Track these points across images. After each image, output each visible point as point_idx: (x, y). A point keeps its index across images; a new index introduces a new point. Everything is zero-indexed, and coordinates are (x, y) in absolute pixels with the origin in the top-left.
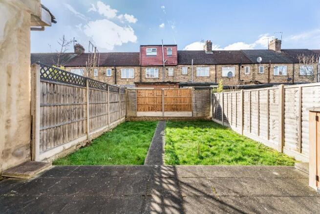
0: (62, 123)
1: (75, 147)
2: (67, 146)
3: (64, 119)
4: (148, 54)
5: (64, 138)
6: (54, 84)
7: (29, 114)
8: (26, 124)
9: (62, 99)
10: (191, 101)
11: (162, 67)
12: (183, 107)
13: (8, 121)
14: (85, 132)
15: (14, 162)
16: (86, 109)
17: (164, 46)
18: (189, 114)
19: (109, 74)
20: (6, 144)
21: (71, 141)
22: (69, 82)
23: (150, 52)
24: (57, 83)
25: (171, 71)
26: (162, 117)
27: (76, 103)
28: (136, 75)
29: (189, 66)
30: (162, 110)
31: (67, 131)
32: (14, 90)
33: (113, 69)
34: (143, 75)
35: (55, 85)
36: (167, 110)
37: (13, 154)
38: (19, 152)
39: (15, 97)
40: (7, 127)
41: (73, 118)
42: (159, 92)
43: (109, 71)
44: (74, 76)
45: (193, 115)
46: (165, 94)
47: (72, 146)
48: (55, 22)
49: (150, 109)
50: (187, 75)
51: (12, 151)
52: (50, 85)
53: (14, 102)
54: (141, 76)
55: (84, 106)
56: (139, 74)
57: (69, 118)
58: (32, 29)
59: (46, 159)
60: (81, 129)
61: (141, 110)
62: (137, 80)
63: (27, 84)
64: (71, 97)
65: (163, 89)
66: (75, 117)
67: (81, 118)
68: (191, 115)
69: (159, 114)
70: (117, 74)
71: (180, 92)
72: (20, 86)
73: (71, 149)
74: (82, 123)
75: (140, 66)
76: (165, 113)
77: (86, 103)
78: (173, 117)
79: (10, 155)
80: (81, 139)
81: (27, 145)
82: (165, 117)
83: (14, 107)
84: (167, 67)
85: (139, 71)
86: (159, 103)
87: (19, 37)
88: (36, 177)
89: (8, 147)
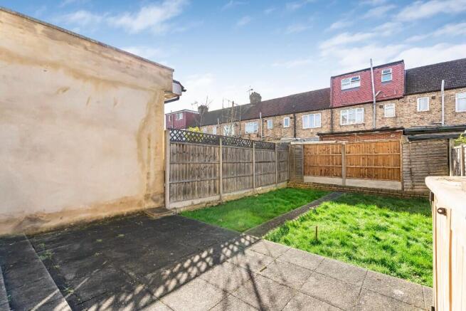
0: (191, 180)
1: (204, 205)
2: (196, 202)
3: (193, 176)
4: (343, 88)
5: (193, 194)
6: (183, 145)
7: (162, 169)
8: (161, 177)
9: (191, 157)
10: (398, 162)
11: (370, 106)
12: (381, 172)
13: (148, 174)
14: (218, 192)
15: (152, 204)
16: (219, 168)
17: (374, 68)
18: (395, 186)
19: (287, 124)
20: (147, 190)
21: (200, 198)
22: (198, 142)
23: (347, 85)
24: (186, 143)
25: (390, 109)
26: (340, 186)
27: (207, 161)
28: (324, 122)
29: (434, 94)
30: (341, 176)
31: (196, 187)
32: (153, 151)
33: (291, 118)
34: (335, 121)
35: (185, 146)
36: (350, 177)
37: (152, 198)
38: (155, 197)
39: (153, 156)
40: (148, 178)
41: (203, 176)
42: (337, 148)
43: (286, 121)
44: (205, 136)
45: (403, 189)
46: (348, 150)
47: (202, 203)
48: (185, 91)
49: (323, 172)
50: (429, 112)
51: (151, 196)
52: (180, 146)
53: (152, 160)
54: (332, 124)
55: (217, 166)
56: (329, 120)
57: (199, 176)
58: (166, 102)
59: (175, 208)
60: (212, 188)
61: (309, 174)
62: (325, 130)
63: (161, 146)
64: (202, 156)
65: (344, 143)
66: (206, 175)
67: (213, 177)
68: (400, 188)
69: (337, 181)
70: (297, 125)
71: (376, 146)
72: (156, 148)
73: (201, 205)
74: (214, 182)
75: (331, 108)
76: (347, 180)
77: (219, 161)
78: (360, 188)
79: (150, 199)
80: (213, 198)
81: (162, 194)
82: (345, 187)
83: (152, 164)
84: (381, 104)
85: (329, 116)
86: (336, 164)
87: (156, 111)
88: (159, 217)
89: (148, 193)
